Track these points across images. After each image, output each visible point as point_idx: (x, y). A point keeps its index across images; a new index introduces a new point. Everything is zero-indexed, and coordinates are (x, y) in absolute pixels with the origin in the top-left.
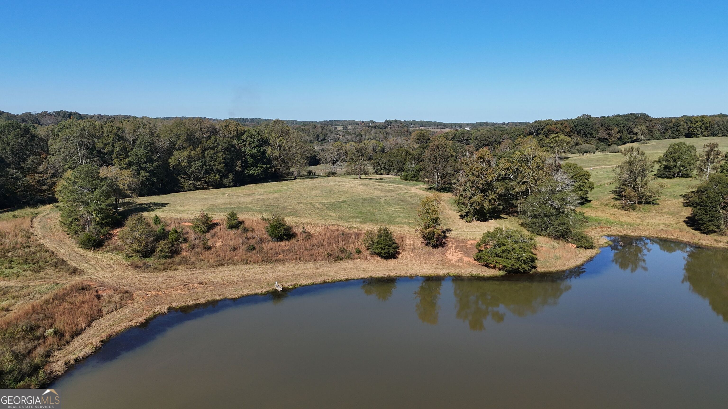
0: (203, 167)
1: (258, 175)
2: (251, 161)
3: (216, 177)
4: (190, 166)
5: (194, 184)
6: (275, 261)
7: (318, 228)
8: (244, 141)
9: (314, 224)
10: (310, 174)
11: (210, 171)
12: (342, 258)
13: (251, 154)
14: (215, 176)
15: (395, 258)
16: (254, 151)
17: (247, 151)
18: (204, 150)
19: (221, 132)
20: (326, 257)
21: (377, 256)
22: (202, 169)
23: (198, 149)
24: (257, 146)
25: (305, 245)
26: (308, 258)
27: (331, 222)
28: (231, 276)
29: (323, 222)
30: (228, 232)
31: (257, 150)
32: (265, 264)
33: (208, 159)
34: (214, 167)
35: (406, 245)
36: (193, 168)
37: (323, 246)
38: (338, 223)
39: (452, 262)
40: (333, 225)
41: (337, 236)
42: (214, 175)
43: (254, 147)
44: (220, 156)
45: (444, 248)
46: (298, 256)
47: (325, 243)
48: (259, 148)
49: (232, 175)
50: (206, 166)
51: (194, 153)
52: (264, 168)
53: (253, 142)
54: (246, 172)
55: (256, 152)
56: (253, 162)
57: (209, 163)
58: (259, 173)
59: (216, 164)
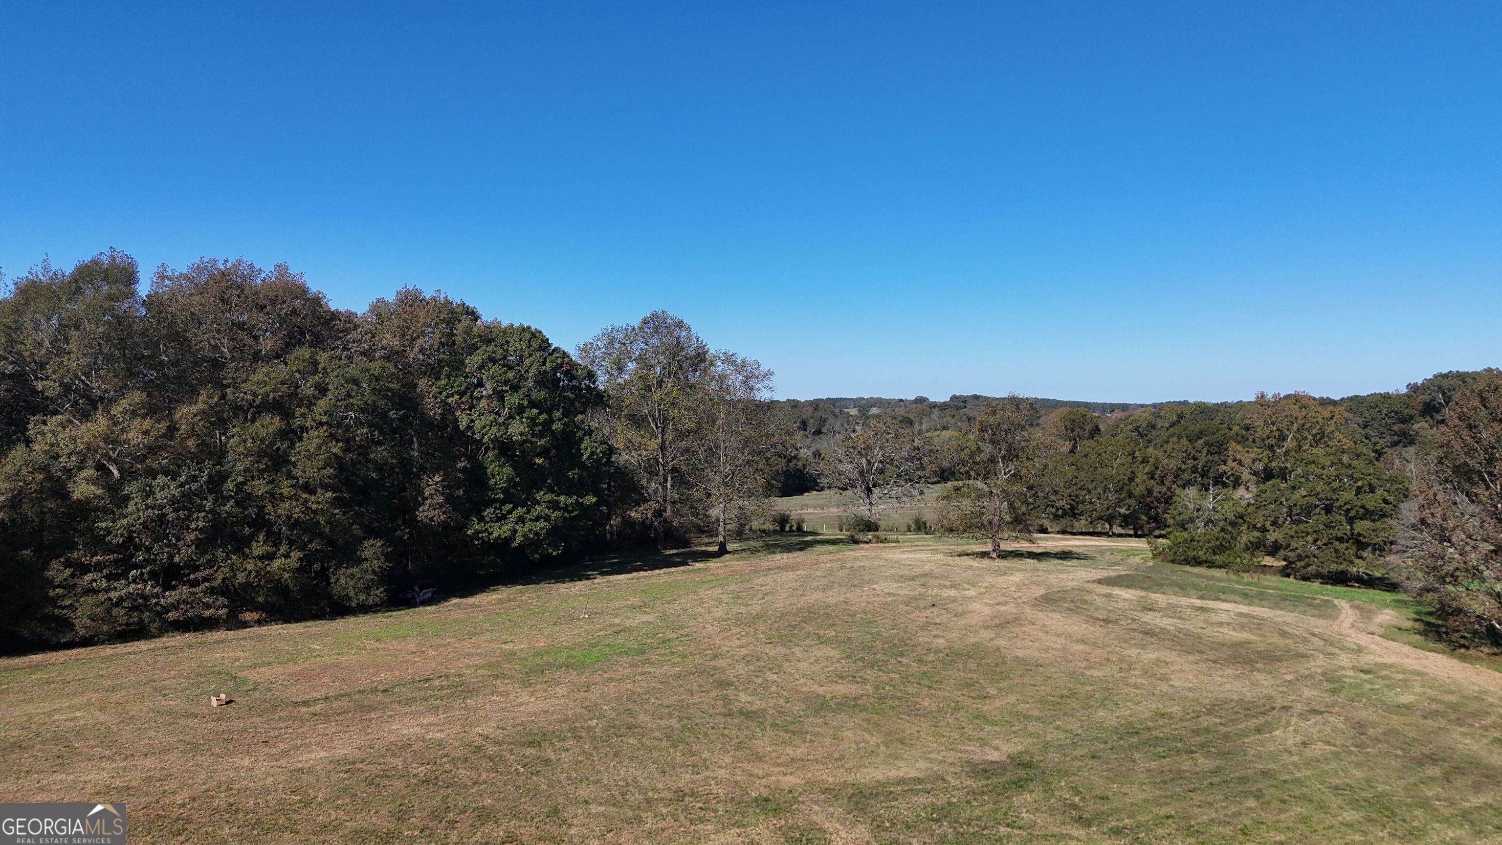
0: (201, 508)
2: (500, 475)
3: (282, 562)
4: (115, 503)
10: (782, 528)
11: (244, 531)
13: (495, 441)
16: (517, 429)
17: (478, 425)
19: (360, 334)
22: (188, 519)
23: (186, 412)
24: (533, 404)
31: (533, 420)
33: (236, 463)
34: (269, 508)
42: (268, 549)
43: (520, 410)
48: (543, 417)
49: (379, 544)
50: (221, 499)
51: (146, 433)
52: (566, 509)
53: (515, 388)
54: (469, 532)
55: (521, 434)
56: (510, 481)
57: (244, 483)
58: (537, 534)
59: (286, 491)
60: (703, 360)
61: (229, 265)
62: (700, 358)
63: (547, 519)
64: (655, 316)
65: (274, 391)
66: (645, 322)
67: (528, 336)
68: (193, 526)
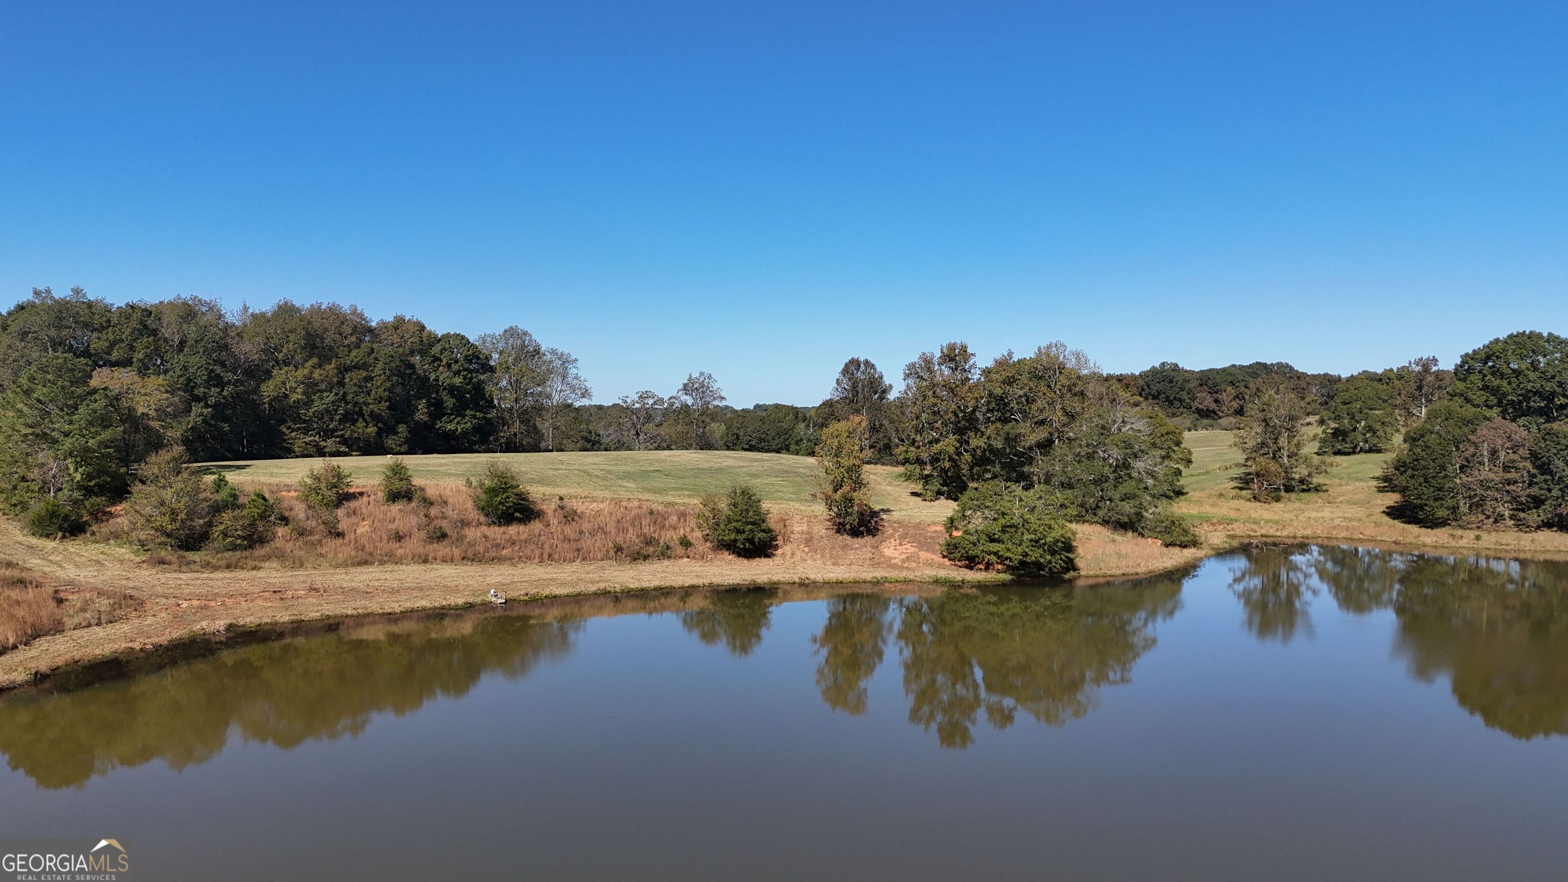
0: (341, 406)
1: (465, 433)
2: (449, 402)
3: (369, 430)
4: (308, 403)
5: (317, 446)
6: (493, 560)
7: (595, 504)
8: (436, 359)
9: (585, 497)
11: (356, 417)
12: (649, 556)
13: (449, 386)
14: (366, 427)
15: (768, 556)
16: (458, 381)
17: (441, 378)
18: (344, 370)
19: (384, 337)
20: (612, 553)
21: (727, 553)
22: (336, 410)
23: (331, 368)
24: (464, 370)
25: (563, 531)
26: (570, 555)
27: (624, 495)
28: (386, 579)
29: (607, 494)
30: (385, 508)
31: (465, 378)
32: (469, 563)
33: (350, 389)
34: (364, 408)
35: (792, 532)
36: (318, 405)
37: (605, 533)
38: (640, 497)
39: (894, 561)
40: (629, 499)
41: (638, 517)
42: (364, 424)
43: (457, 373)
44: (378, 384)
45: (876, 538)
46: (547, 550)
47: (611, 528)
48: (469, 375)
49: (406, 428)
50: (347, 403)
51: (321, 375)
52: (479, 419)
53: (456, 362)
54: (437, 427)
55: (461, 383)
56: (454, 404)
57: (353, 397)
58: (467, 429)
59: (370, 401)
60: (538, 353)
61: (330, 306)
62: (537, 351)
63: (471, 423)
64: (511, 328)
65: (362, 361)
66: (506, 331)
67: (460, 338)
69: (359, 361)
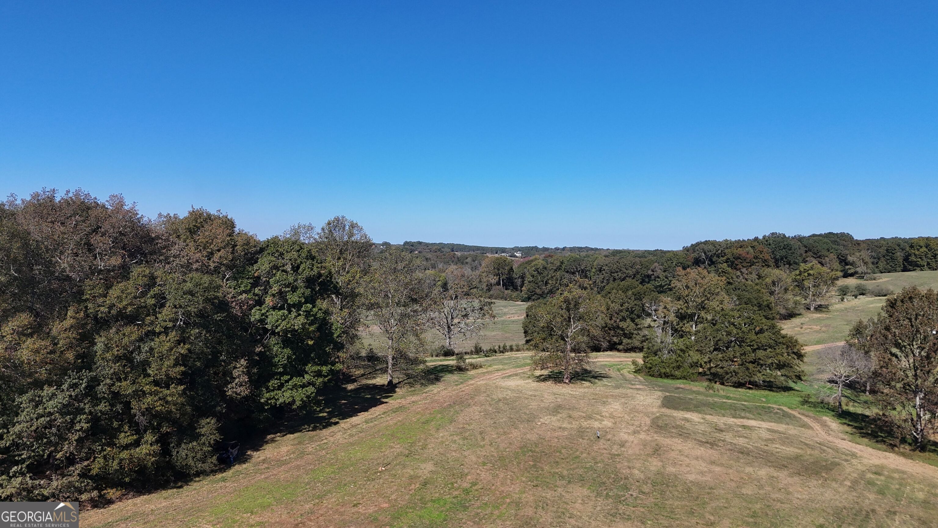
0: (80, 411)
1: (305, 402)
2: (281, 354)
3: (143, 450)
8: (256, 282)
11: (115, 425)
14: (137, 444)
16: (295, 320)
18: (91, 329)
19: (174, 251)
22: (71, 421)
31: (308, 314)
33: (106, 369)
34: (134, 403)
42: (133, 439)
43: (295, 306)
44: (164, 349)
49: (212, 422)
50: (96, 400)
53: (294, 289)
54: (262, 401)
56: (289, 358)
57: (111, 386)
61: (71, 195)
63: (313, 384)
65: (131, 304)
66: (330, 223)
68: (78, 428)
69: (125, 308)
